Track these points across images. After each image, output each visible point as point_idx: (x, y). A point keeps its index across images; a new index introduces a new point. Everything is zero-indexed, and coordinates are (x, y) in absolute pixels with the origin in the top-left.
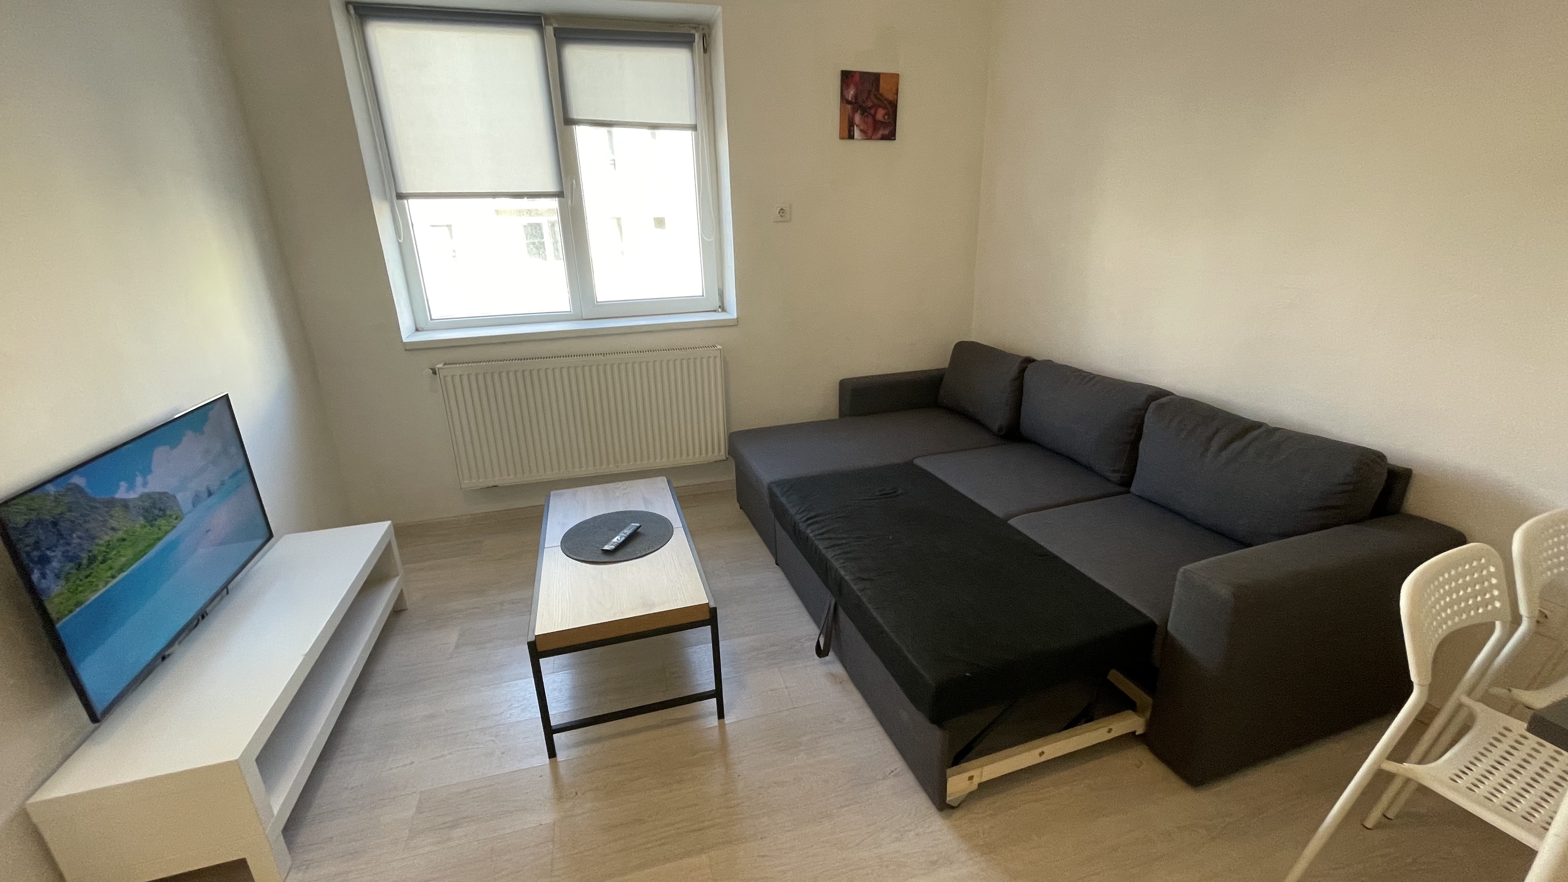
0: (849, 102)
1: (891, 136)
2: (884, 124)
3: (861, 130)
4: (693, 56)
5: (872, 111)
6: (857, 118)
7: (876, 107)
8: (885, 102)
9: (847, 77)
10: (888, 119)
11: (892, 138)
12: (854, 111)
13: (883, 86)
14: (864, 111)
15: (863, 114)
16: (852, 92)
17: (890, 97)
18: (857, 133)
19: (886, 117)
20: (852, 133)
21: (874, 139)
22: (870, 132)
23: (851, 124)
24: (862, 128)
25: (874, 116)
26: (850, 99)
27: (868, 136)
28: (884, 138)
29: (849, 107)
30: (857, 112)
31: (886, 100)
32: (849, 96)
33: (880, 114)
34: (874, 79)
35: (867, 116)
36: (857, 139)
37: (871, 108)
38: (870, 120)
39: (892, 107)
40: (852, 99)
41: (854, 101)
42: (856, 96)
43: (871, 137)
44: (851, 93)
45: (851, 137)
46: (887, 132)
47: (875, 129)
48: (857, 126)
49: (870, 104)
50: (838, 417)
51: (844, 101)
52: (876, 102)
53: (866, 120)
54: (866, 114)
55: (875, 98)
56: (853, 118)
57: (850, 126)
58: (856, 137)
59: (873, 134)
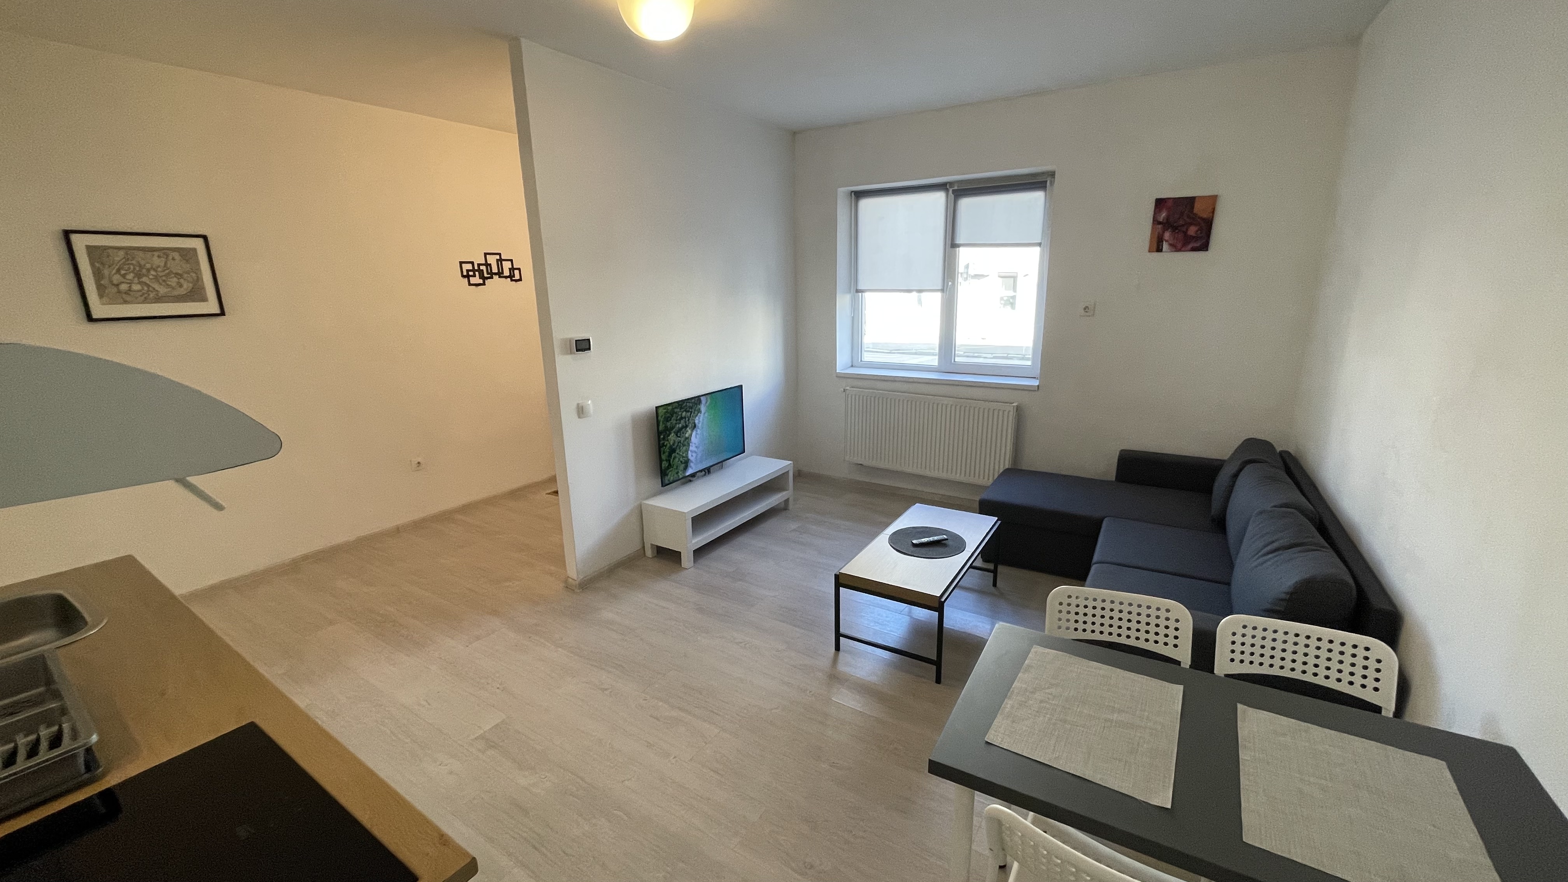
0: (1160, 223)
2: (1195, 238)
3: (1171, 245)
4: (1045, 194)
5: (1184, 229)
6: (1167, 235)
7: (1188, 224)
8: (1199, 220)
10: (1201, 233)
11: (1205, 249)
12: (1164, 229)
13: (1198, 208)
15: (1173, 231)
16: (1165, 215)
17: (1205, 216)
18: (1165, 246)
19: (1199, 232)
20: (1160, 247)
21: (1184, 251)
22: (1179, 246)
23: (1160, 240)
24: (1171, 242)
25: (1185, 233)
26: (1161, 220)
27: (1175, 248)
28: (1194, 249)
29: (1160, 226)
30: (1167, 230)
31: (1201, 218)
32: (1160, 218)
35: (1178, 232)
36: (1164, 252)
37: (1183, 225)
38: (1181, 236)
40: (1163, 220)
41: (1165, 221)
42: (1168, 218)
43: (1180, 249)
44: (1163, 215)
45: (1159, 250)
47: (1186, 243)
48: (1166, 241)
49: (1181, 222)
50: (1114, 479)
51: (1156, 222)
52: (1188, 220)
53: (1176, 236)
54: (1177, 231)
55: (1188, 217)
56: (1163, 235)
57: (1160, 242)
58: (1164, 250)
59: (1182, 248)
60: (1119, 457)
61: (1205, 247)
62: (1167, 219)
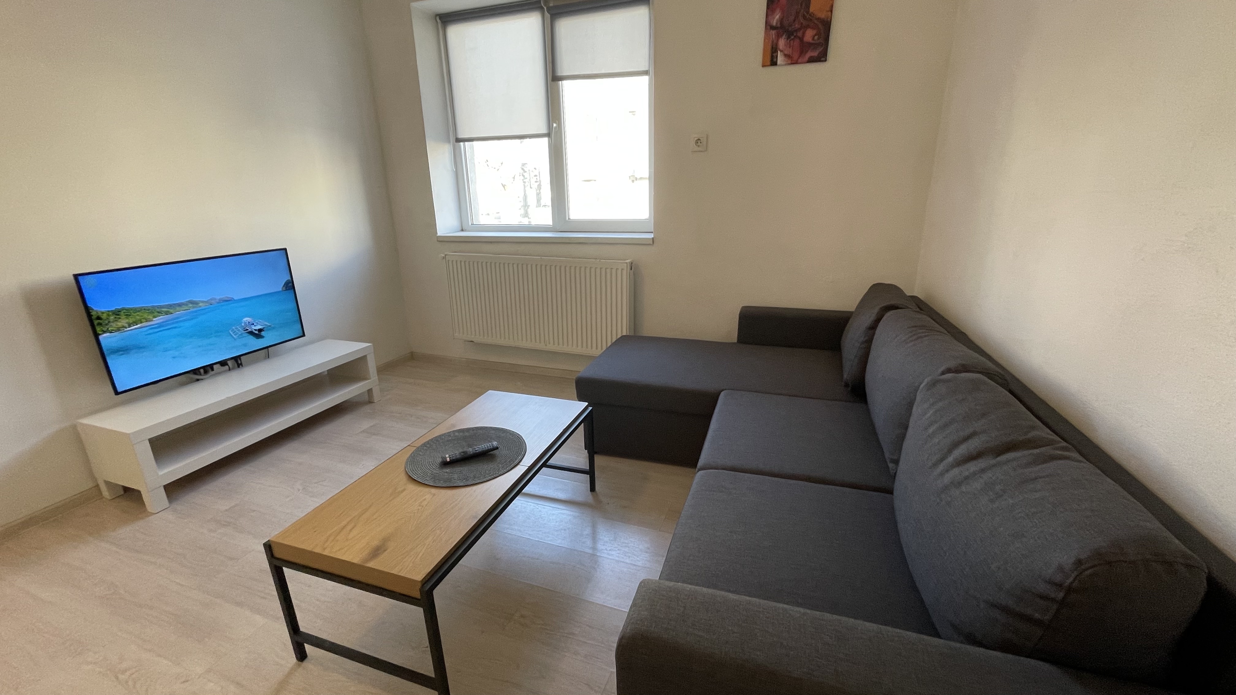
0: (772, 28)
2: (813, 46)
3: (786, 55)
5: (800, 34)
6: (782, 43)
7: (805, 28)
8: (817, 21)
10: (818, 39)
11: (823, 59)
12: (779, 36)
15: (788, 38)
16: (777, 17)
17: (822, 15)
18: (780, 59)
19: (816, 37)
20: (775, 60)
21: (800, 63)
22: (795, 56)
23: (774, 50)
24: (786, 52)
25: (801, 39)
26: (774, 24)
27: (793, 61)
28: (812, 60)
29: (773, 32)
30: (782, 36)
31: (818, 19)
32: (773, 22)
33: (809, 35)
35: (793, 39)
36: (779, 65)
37: (799, 29)
38: (797, 42)
40: (777, 23)
41: (779, 25)
42: (781, 20)
43: (797, 61)
45: (774, 63)
46: (815, 54)
47: (802, 52)
48: (781, 51)
49: (797, 26)
50: (736, 342)
51: (769, 27)
52: (805, 23)
53: (792, 44)
54: (792, 37)
55: (804, 17)
56: (777, 44)
57: (774, 53)
58: (779, 62)
59: (799, 58)
60: (740, 314)
61: (822, 57)
62: (781, 24)
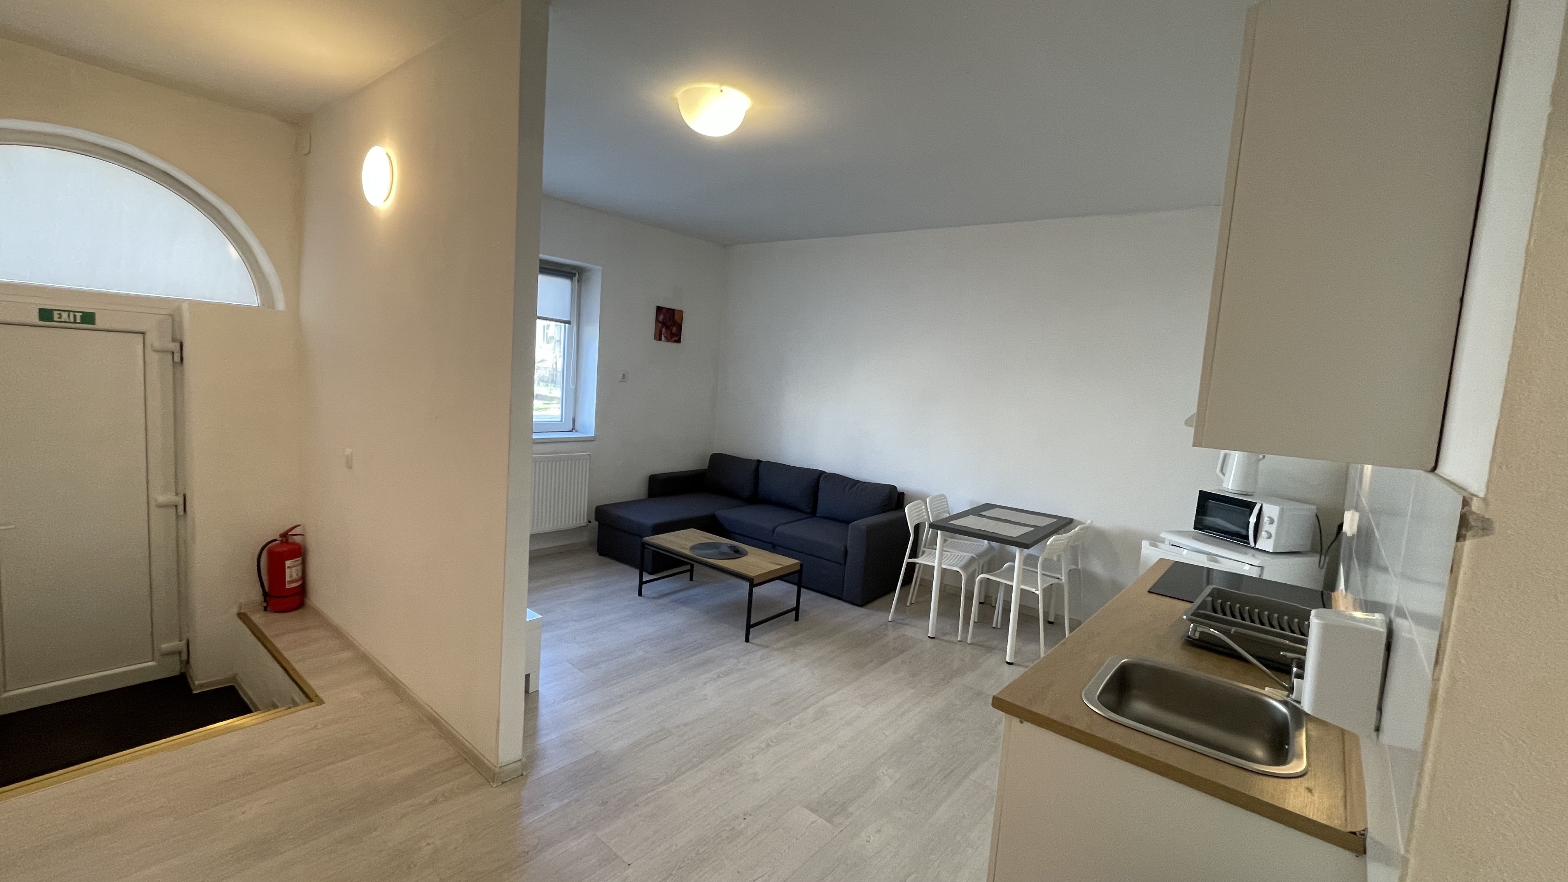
0: (659, 322)
1: (679, 341)
2: (675, 335)
3: (665, 337)
4: (572, 283)
5: (671, 328)
6: (664, 330)
7: (672, 326)
9: (659, 309)
12: (662, 327)
13: (676, 317)
14: (667, 327)
15: (666, 329)
17: (679, 322)
18: (662, 338)
19: (677, 331)
21: (670, 342)
22: (669, 337)
23: (660, 333)
24: (665, 335)
25: (671, 330)
26: (660, 320)
27: (668, 340)
28: (675, 342)
29: (660, 324)
30: (664, 327)
31: (677, 323)
33: (674, 330)
34: (672, 311)
35: (668, 330)
36: (662, 341)
37: (670, 326)
38: (669, 332)
39: (680, 327)
41: (662, 321)
42: (663, 319)
44: (661, 318)
45: (660, 339)
46: (677, 339)
47: (671, 337)
48: (663, 334)
49: (669, 324)
52: (672, 323)
55: (672, 320)
56: (661, 330)
57: (659, 336)
59: (670, 339)
60: (649, 480)
